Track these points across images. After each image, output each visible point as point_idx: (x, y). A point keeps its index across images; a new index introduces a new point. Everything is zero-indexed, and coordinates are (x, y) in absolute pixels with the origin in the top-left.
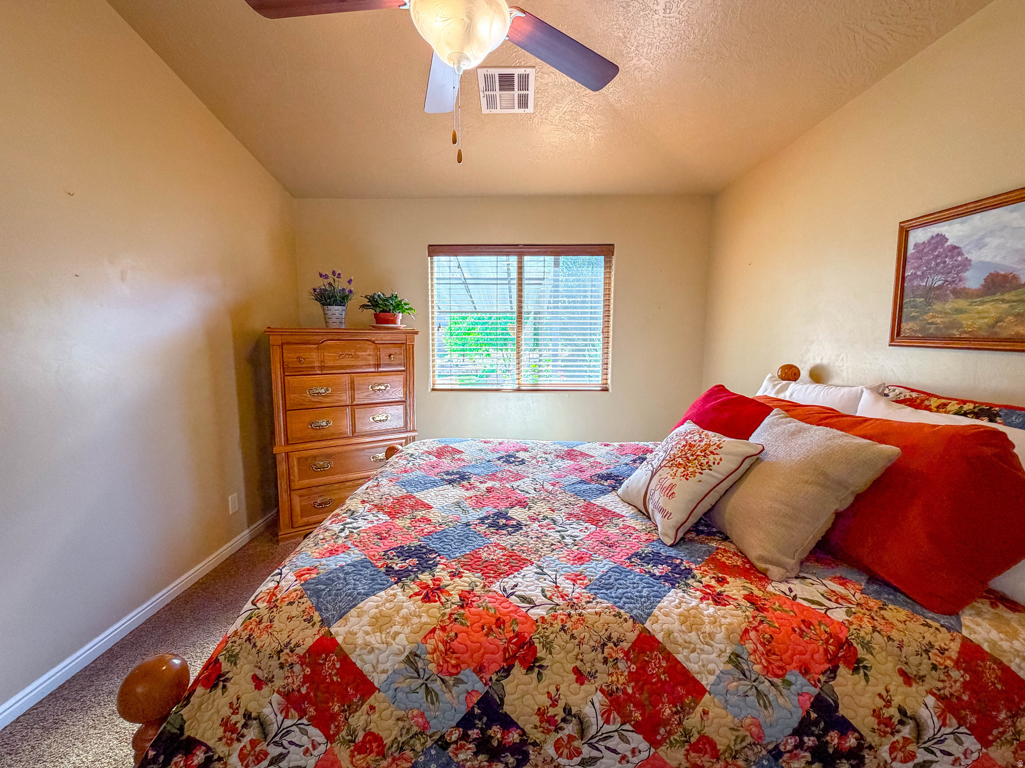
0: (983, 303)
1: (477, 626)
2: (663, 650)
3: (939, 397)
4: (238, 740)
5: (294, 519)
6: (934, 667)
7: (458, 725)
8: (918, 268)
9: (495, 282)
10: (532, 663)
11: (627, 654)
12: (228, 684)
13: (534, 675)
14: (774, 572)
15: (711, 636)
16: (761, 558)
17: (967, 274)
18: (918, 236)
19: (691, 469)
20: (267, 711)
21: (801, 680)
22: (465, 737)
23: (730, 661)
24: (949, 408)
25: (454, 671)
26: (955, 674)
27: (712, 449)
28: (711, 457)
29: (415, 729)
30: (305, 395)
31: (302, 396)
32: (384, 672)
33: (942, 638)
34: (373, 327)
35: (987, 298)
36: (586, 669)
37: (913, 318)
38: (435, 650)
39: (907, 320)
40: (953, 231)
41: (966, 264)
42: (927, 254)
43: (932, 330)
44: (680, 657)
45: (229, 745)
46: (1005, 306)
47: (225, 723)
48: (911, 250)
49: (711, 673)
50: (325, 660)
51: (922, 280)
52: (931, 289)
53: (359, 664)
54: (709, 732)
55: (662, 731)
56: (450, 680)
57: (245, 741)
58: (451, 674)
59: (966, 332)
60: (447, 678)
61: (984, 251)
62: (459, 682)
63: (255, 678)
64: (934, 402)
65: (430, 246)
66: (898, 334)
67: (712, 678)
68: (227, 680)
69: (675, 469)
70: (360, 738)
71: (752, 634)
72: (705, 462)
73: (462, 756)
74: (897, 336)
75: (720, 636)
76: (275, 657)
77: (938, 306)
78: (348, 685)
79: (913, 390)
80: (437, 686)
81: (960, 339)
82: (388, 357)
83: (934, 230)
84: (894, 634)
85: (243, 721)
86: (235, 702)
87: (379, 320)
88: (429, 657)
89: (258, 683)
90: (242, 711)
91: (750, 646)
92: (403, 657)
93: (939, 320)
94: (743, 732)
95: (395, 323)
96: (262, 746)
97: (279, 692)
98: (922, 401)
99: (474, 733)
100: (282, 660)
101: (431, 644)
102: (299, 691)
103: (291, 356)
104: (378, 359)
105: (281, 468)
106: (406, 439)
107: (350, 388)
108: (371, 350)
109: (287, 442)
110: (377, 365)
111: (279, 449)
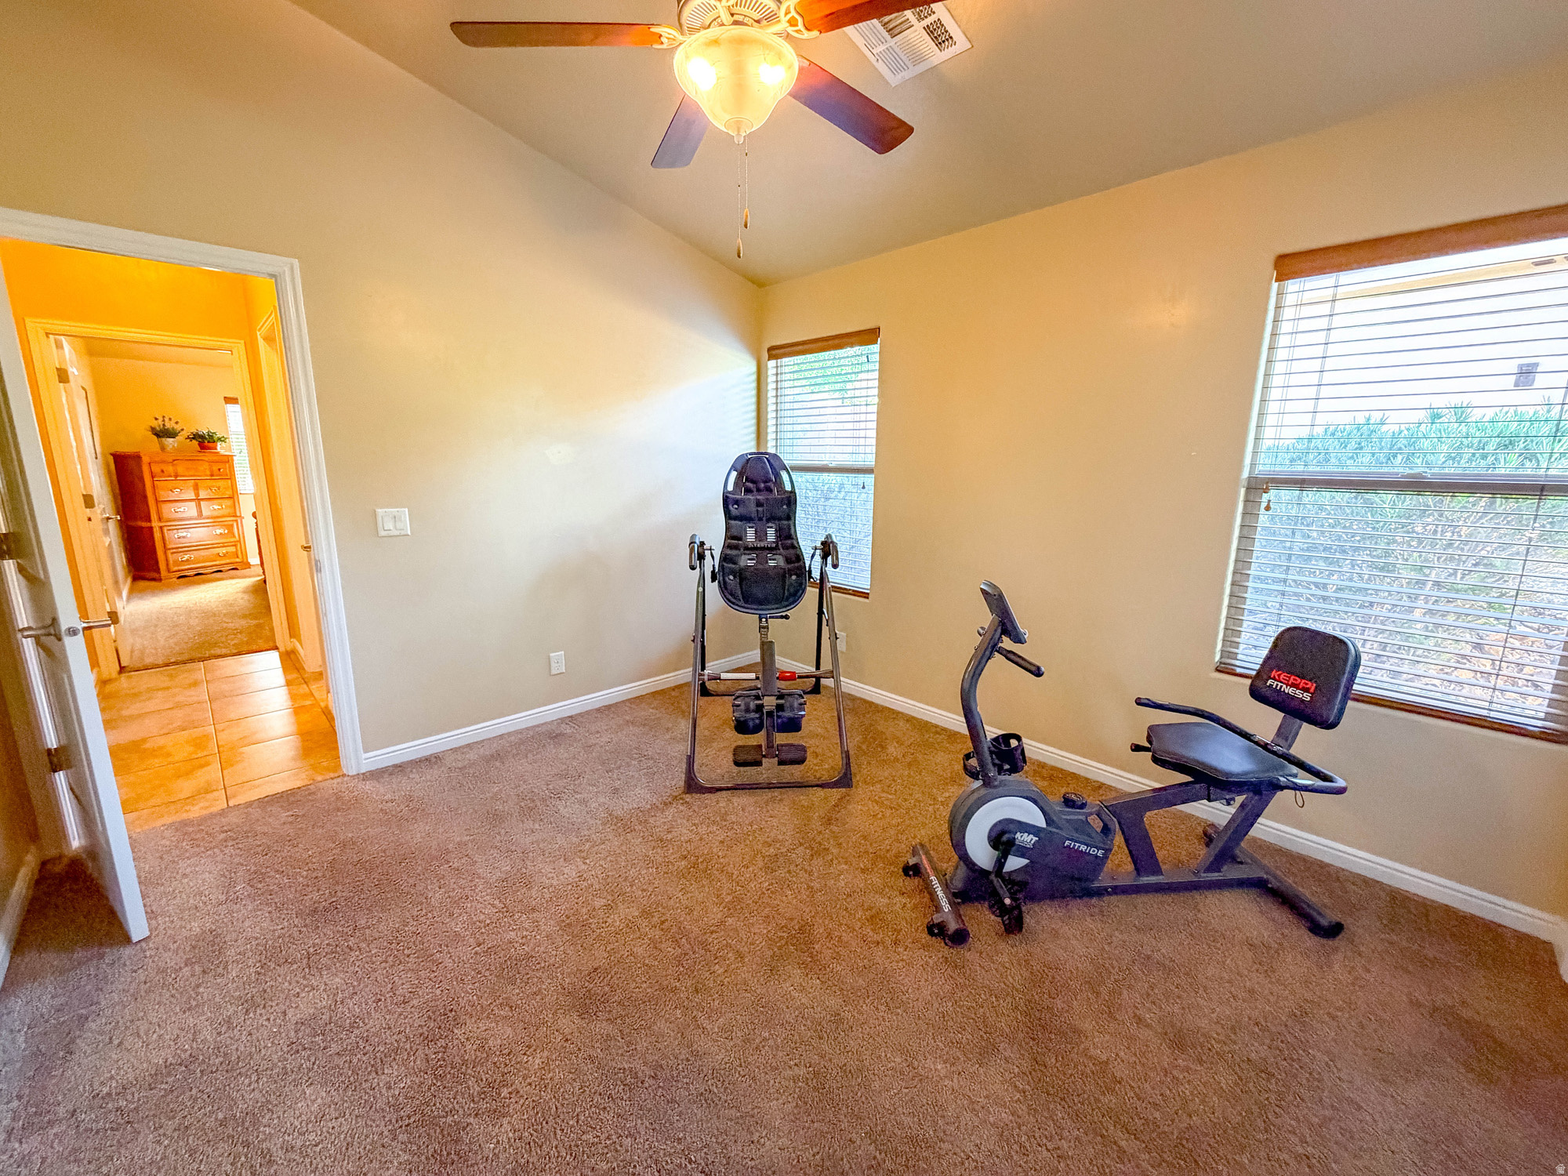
30: (168, 492)
31: (166, 493)
34: (199, 451)
65: (224, 398)
82: (218, 470)
87: (202, 447)
95: (216, 449)
103: (156, 469)
104: (212, 471)
105: (157, 535)
106: (236, 521)
107: (196, 488)
108: (206, 466)
109: (160, 519)
110: (212, 475)
111: (155, 524)
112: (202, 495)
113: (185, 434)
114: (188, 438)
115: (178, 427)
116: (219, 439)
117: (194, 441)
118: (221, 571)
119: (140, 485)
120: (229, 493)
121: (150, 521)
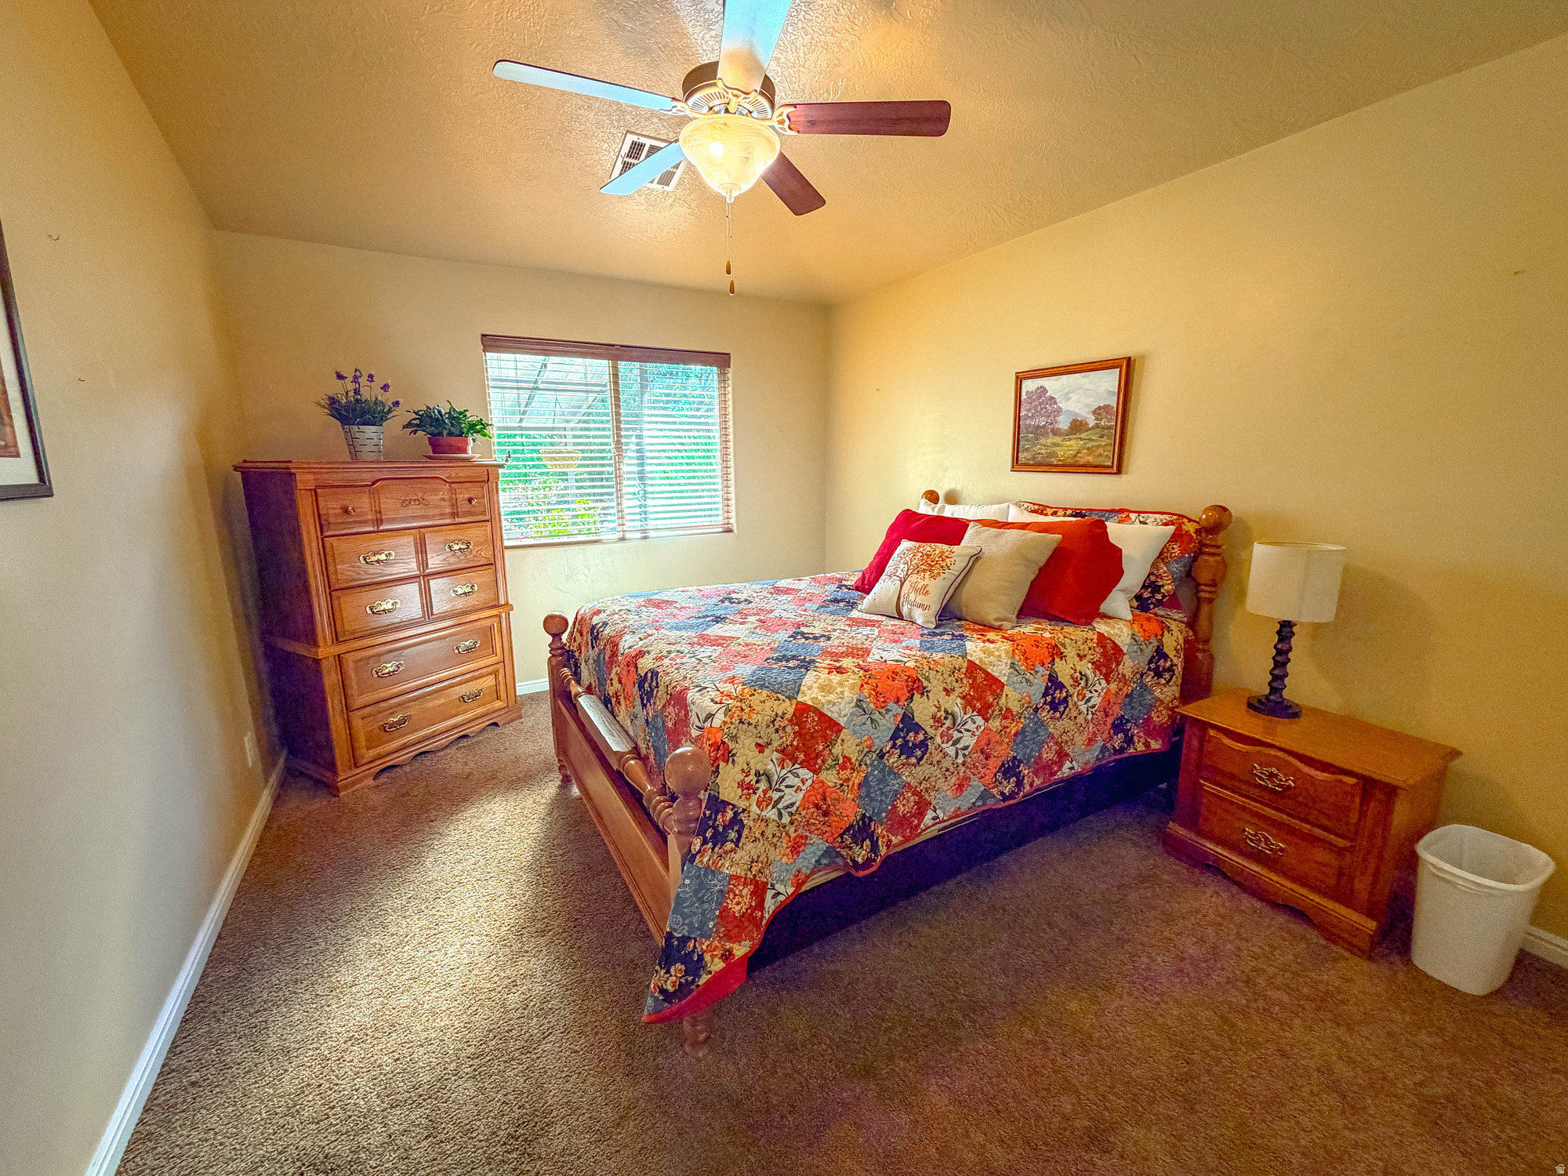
0: (1070, 440)
1: (884, 678)
2: (981, 669)
3: (1051, 508)
4: (755, 793)
5: (358, 752)
6: (1090, 649)
7: (891, 739)
8: (1029, 410)
9: (585, 388)
10: (924, 691)
11: (965, 674)
12: (735, 758)
13: (925, 697)
14: (1006, 625)
15: (1000, 656)
16: (997, 619)
17: (1060, 418)
18: (1029, 386)
19: (936, 571)
20: (770, 766)
21: (1042, 669)
22: (894, 746)
23: (1011, 667)
24: (1058, 514)
25: (883, 705)
26: (1097, 650)
27: (946, 554)
28: (948, 560)
29: (866, 750)
30: (358, 564)
31: (354, 567)
32: (845, 716)
33: (1090, 635)
34: (430, 458)
35: (1071, 437)
36: (949, 687)
37: (1027, 450)
38: (870, 695)
39: (1023, 451)
40: (1052, 385)
41: (1059, 411)
42: (1034, 400)
43: (1039, 458)
44: (989, 671)
45: (748, 799)
46: (1082, 442)
47: (741, 785)
48: (1024, 396)
49: (1005, 675)
50: (807, 717)
51: (1032, 419)
52: (1038, 427)
53: (829, 714)
54: (1010, 705)
55: (990, 711)
56: (883, 711)
57: (760, 792)
58: (882, 708)
59: (1060, 460)
60: (881, 710)
61: (1070, 402)
62: (888, 711)
63: (758, 745)
64: (1050, 511)
65: (483, 335)
66: (1017, 462)
67: (1006, 678)
68: (734, 755)
69: (922, 574)
70: (841, 761)
71: (1017, 651)
72: (944, 564)
73: (891, 761)
74: (1017, 464)
75: (1003, 656)
76: (772, 725)
77: (1043, 441)
78: (826, 729)
79: (1034, 504)
80: (876, 716)
81: (1056, 466)
82: (467, 502)
83: (1039, 382)
84: (1073, 637)
85: (756, 779)
86: (745, 767)
87: (436, 446)
88: (868, 700)
89: (761, 748)
90: (753, 772)
91: (1017, 658)
92: (854, 704)
93: (1043, 451)
94: (1023, 701)
95: (465, 452)
96: (770, 793)
97: (777, 751)
98: (1042, 511)
99: (899, 742)
100: (777, 726)
101: (866, 692)
102: (792, 745)
103: (331, 505)
104: (454, 505)
105: (331, 679)
106: (499, 616)
107: (421, 550)
108: (444, 492)
109: (337, 639)
110: (454, 515)
111: (326, 650)
112: (435, 562)
113: (401, 416)
114: (409, 425)
115: (388, 398)
116: (472, 426)
117: (420, 433)
118: (465, 736)
119: (296, 555)
120: (486, 554)
121: (314, 643)
